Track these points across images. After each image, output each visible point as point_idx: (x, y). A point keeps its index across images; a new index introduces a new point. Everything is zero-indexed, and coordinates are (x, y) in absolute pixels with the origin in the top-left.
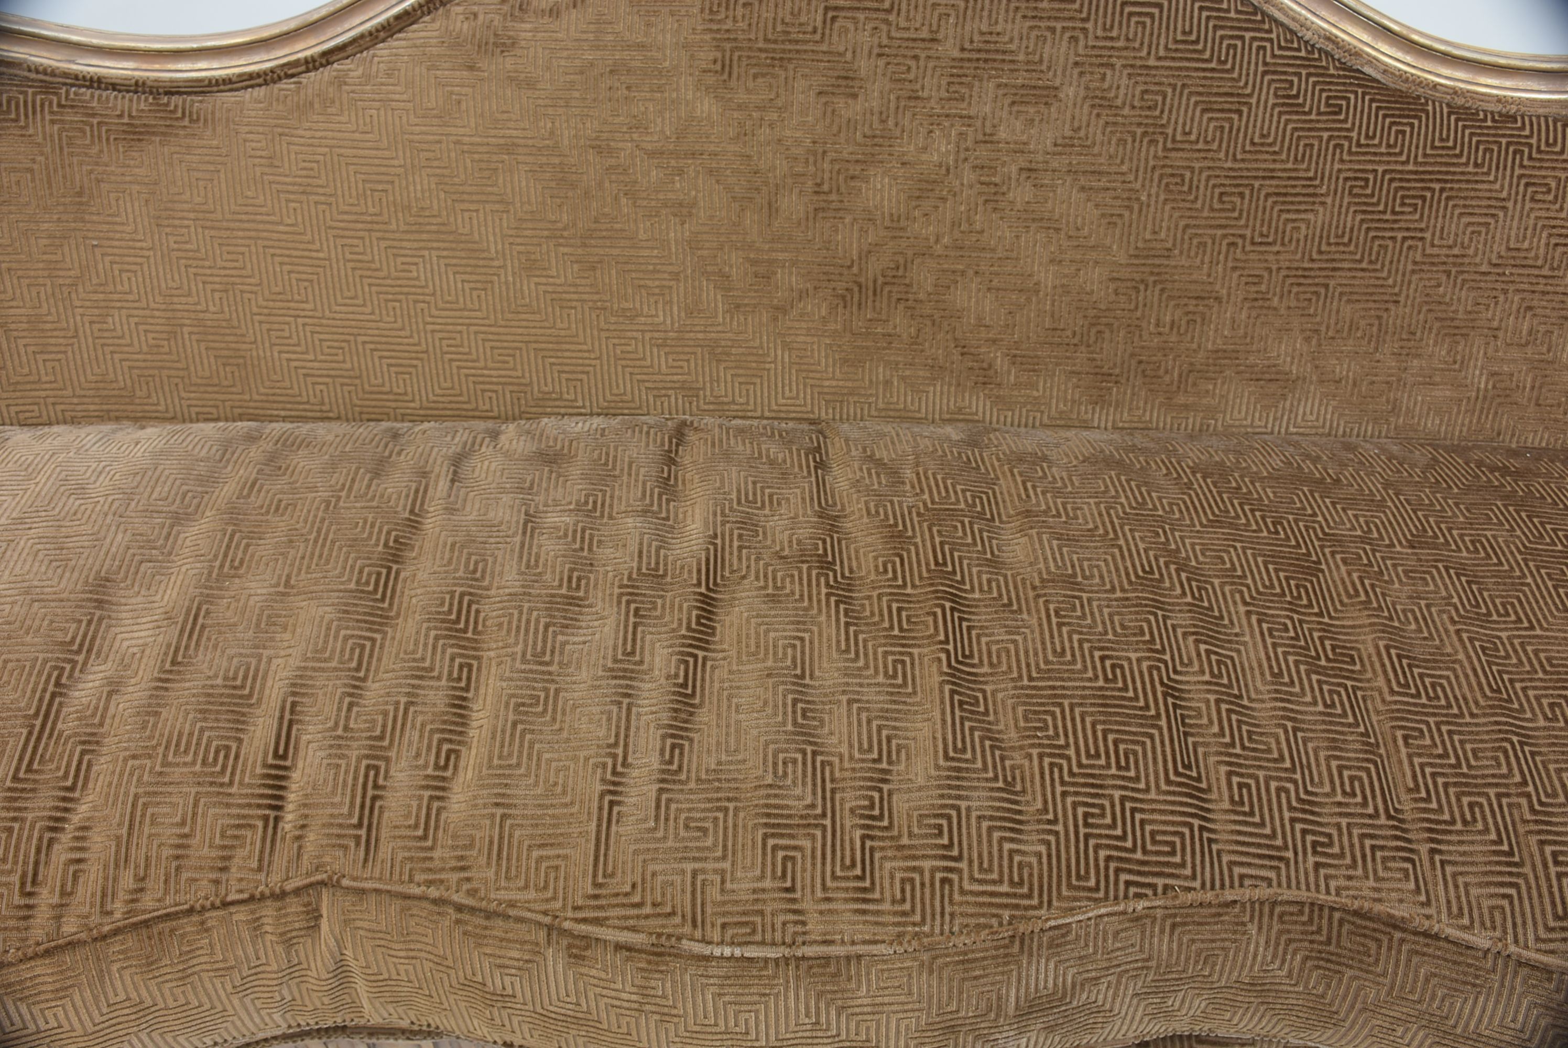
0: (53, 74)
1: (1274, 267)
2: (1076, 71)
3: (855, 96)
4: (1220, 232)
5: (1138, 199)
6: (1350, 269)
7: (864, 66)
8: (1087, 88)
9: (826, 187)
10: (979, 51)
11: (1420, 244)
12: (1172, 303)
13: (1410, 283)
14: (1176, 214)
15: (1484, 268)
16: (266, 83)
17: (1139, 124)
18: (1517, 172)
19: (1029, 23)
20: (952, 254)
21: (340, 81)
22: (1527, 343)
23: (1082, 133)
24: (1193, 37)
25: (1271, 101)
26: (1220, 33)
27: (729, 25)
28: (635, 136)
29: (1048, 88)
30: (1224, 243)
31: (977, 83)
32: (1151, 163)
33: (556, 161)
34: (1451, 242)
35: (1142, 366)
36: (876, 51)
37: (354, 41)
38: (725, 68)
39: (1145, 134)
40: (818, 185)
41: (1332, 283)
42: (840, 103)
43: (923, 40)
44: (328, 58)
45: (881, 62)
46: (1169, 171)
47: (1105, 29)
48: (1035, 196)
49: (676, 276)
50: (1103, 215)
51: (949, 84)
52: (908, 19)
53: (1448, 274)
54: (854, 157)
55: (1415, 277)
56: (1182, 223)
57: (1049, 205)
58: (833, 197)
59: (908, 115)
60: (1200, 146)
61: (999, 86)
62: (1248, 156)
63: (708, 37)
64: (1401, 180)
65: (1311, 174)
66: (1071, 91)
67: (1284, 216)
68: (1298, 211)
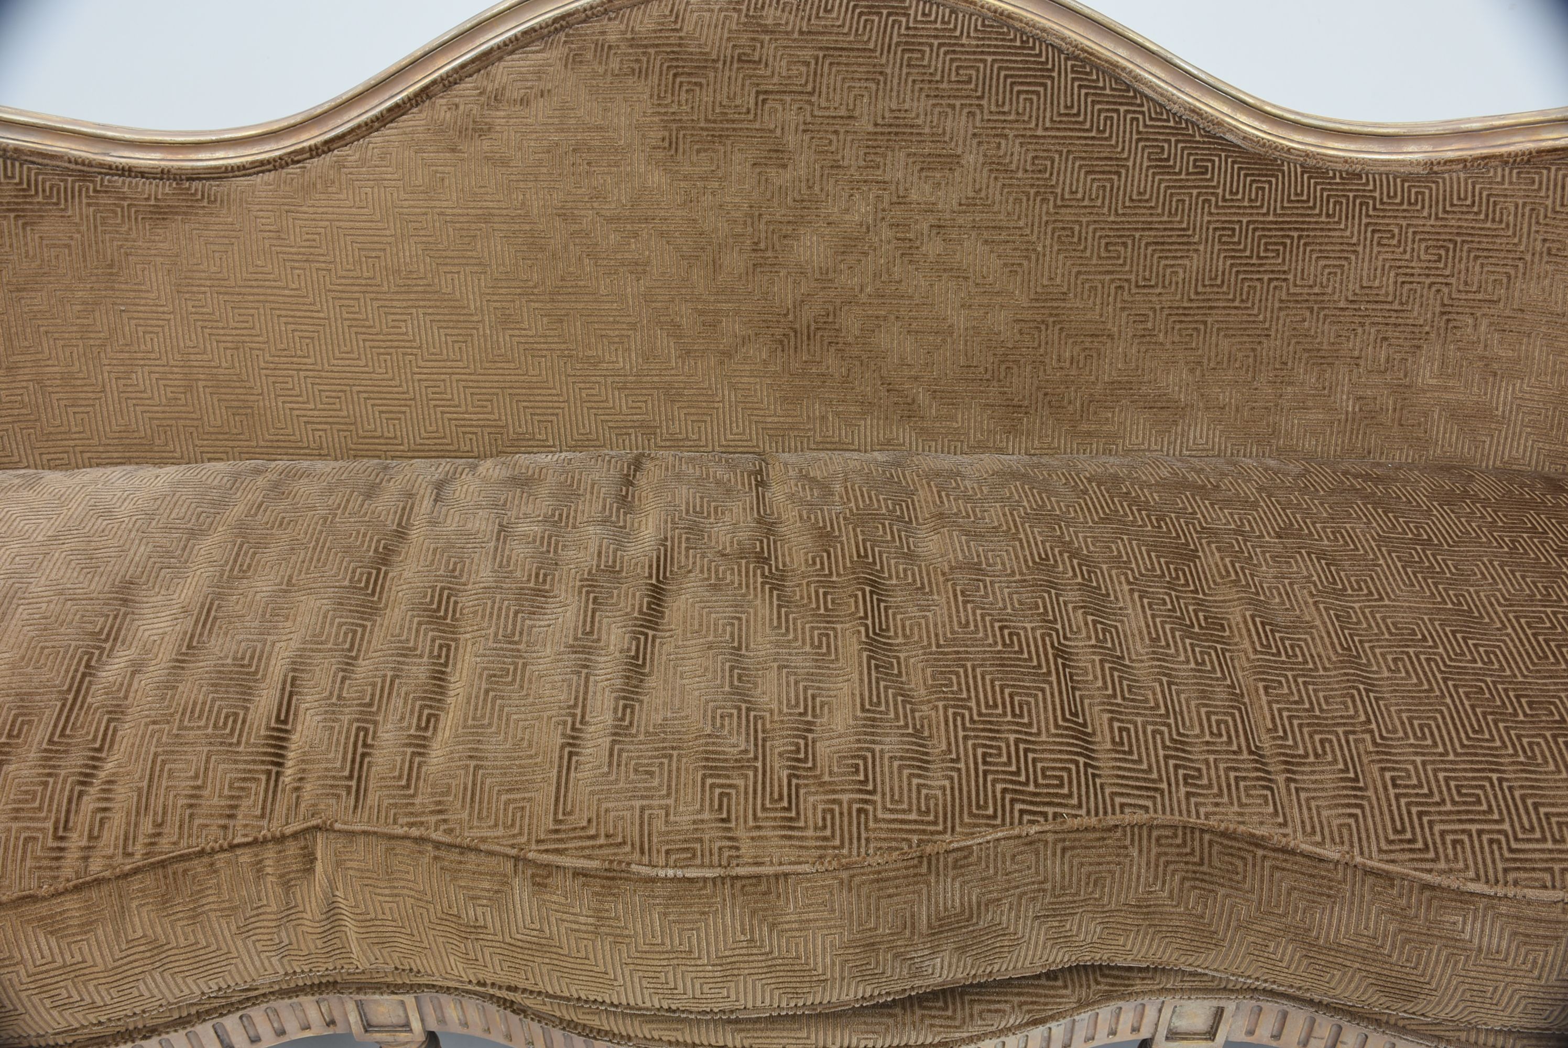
0: (90, 165)
1: (1158, 307)
2: (975, 141)
3: (785, 166)
4: (1108, 277)
5: (1034, 250)
6: (1224, 308)
7: (791, 140)
8: (985, 155)
9: (762, 246)
10: (890, 125)
11: (1284, 284)
12: (1071, 341)
13: (1278, 318)
14: (1069, 263)
15: (1342, 304)
16: (275, 169)
17: (1032, 186)
18: (1364, 221)
19: (931, 102)
20: (875, 301)
21: (340, 165)
22: (1386, 370)
23: (983, 194)
24: (1075, 111)
25: (1145, 164)
26: (1097, 107)
27: (674, 108)
28: (595, 205)
29: (951, 156)
30: (1113, 286)
31: (890, 153)
32: (1044, 218)
33: (527, 227)
34: (1311, 283)
35: (1048, 398)
36: (801, 127)
37: (352, 131)
38: (672, 145)
39: (1037, 194)
40: (756, 244)
41: (1210, 320)
42: (772, 172)
43: (842, 117)
44: (329, 145)
45: (806, 137)
46: (1060, 225)
47: (997, 105)
48: (945, 249)
49: (633, 326)
50: (1005, 265)
51: (865, 154)
52: (828, 100)
53: (1311, 310)
54: (786, 219)
55: (1282, 314)
56: (1074, 270)
57: (958, 256)
58: (769, 254)
59: (832, 181)
60: (1086, 203)
61: (909, 155)
62: (1129, 211)
63: (656, 119)
64: (1263, 229)
65: (1184, 225)
66: (972, 158)
67: (1163, 262)
68: (1175, 258)
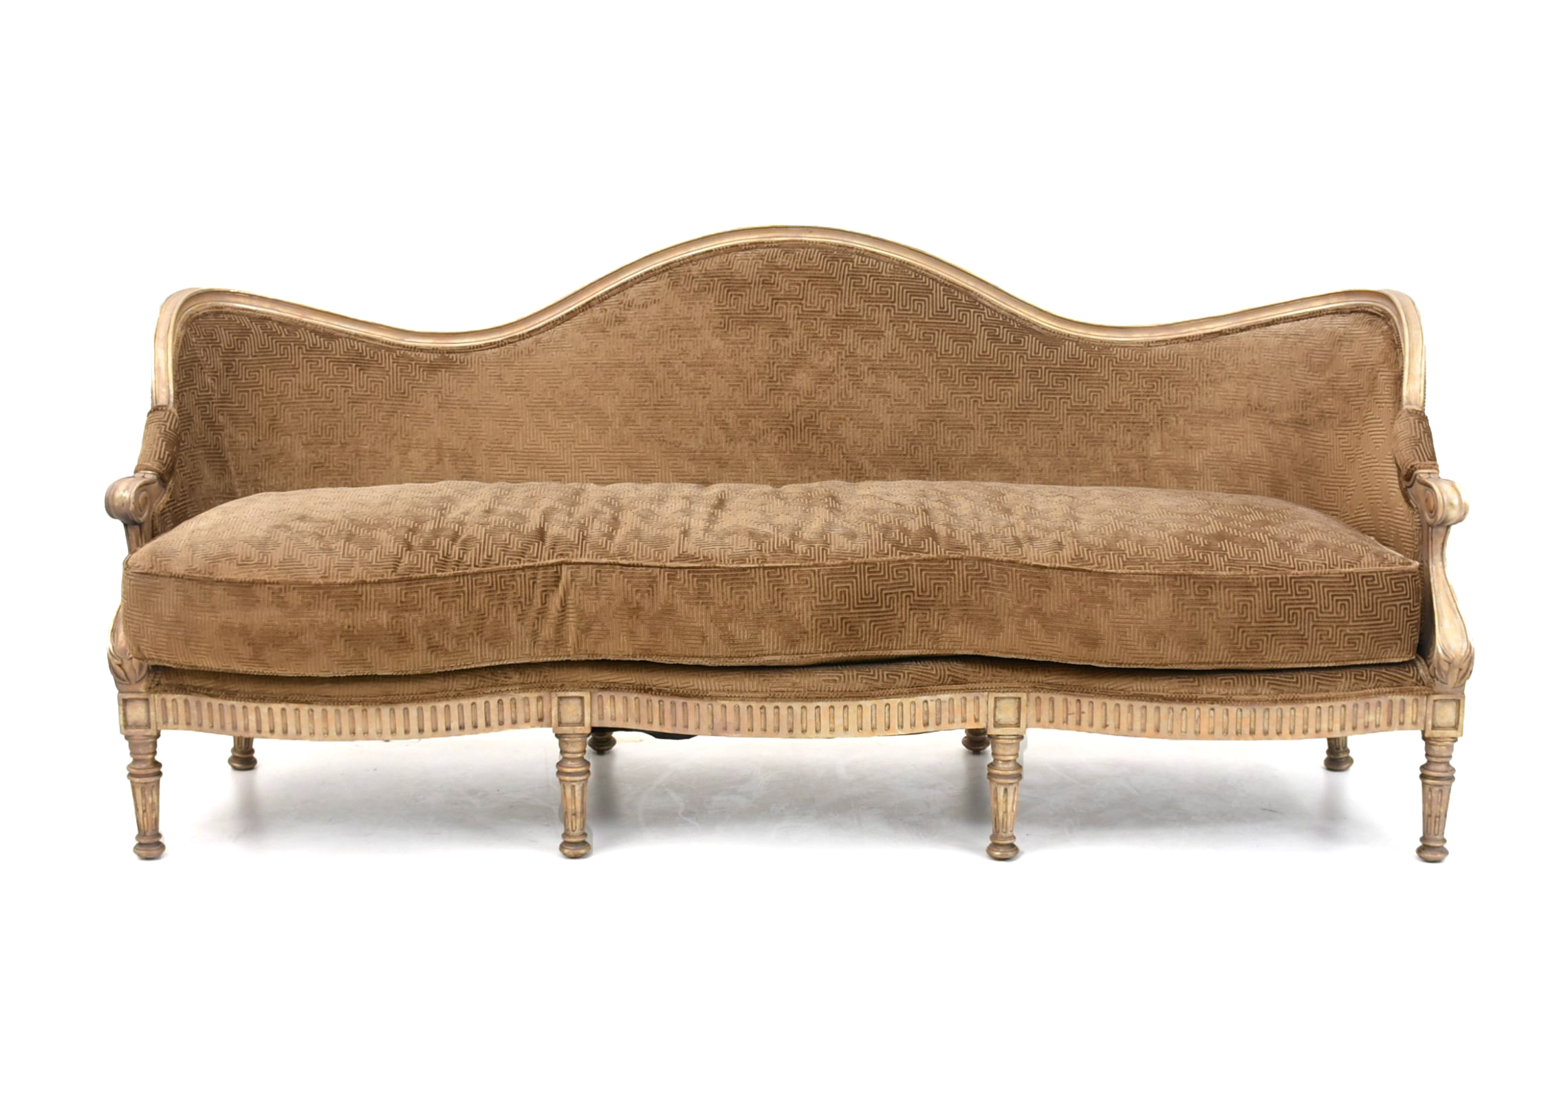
0: (393, 344)
1: (998, 412)
2: (892, 324)
3: (787, 337)
4: (969, 396)
5: (926, 381)
6: (1036, 413)
7: (791, 324)
8: (897, 332)
9: (775, 379)
10: (845, 316)
11: (1069, 401)
12: (950, 431)
13: (1067, 419)
14: (946, 388)
15: (1103, 412)
16: (498, 347)
17: (923, 347)
18: (1111, 368)
19: (867, 304)
20: (838, 410)
21: (538, 342)
22: (1132, 447)
23: (897, 351)
24: (945, 310)
25: (986, 337)
26: (958, 309)
27: (727, 307)
28: (682, 357)
29: (879, 332)
30: (972, 400)
31: (845, 330)
32: (931, 364)
33: (643, 369)
34: (1084, 400)
35: (939, 465)
36: (796, 317)
37: (545, 325)
38: (725, 326)
39: (926, 351)
40: (772, 378)
41: (1028, 420)
42: (780, 340)
43: (818, 312)
44: (530, 334)
45: (799, 322)
46: (940, 368)
47: (902, 306)
48: (877, 381)
49: (701, 425)
50: (911, 389)
51: (832, 330)
52: (811, 303)
53: (1086, 415)
54: (788, 365)
55: (1069, 417)
56: (950, 392)
57: (884, 385)
58: (779, 383)
59: (813, 344)
60: (954, 356)
61: (855, 331)
62: (978, 361)
63: (717, 312)
64: (1054, 372)
65: (1010, 369)
66: (890, 333)
67: (999, 388)
68: (1006, 386)
